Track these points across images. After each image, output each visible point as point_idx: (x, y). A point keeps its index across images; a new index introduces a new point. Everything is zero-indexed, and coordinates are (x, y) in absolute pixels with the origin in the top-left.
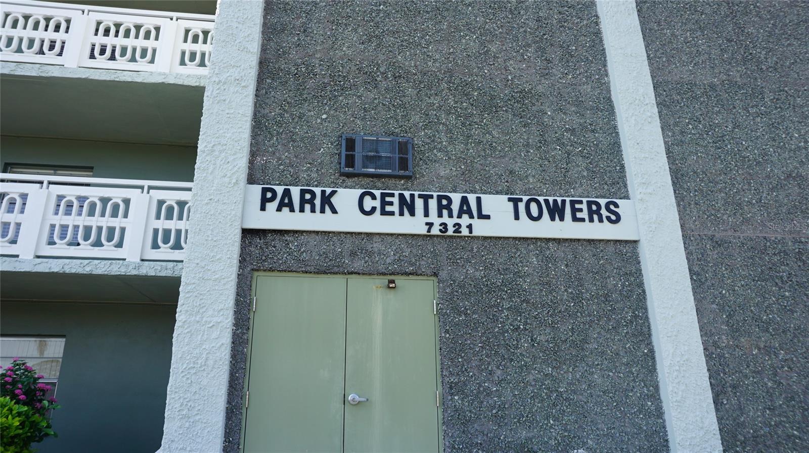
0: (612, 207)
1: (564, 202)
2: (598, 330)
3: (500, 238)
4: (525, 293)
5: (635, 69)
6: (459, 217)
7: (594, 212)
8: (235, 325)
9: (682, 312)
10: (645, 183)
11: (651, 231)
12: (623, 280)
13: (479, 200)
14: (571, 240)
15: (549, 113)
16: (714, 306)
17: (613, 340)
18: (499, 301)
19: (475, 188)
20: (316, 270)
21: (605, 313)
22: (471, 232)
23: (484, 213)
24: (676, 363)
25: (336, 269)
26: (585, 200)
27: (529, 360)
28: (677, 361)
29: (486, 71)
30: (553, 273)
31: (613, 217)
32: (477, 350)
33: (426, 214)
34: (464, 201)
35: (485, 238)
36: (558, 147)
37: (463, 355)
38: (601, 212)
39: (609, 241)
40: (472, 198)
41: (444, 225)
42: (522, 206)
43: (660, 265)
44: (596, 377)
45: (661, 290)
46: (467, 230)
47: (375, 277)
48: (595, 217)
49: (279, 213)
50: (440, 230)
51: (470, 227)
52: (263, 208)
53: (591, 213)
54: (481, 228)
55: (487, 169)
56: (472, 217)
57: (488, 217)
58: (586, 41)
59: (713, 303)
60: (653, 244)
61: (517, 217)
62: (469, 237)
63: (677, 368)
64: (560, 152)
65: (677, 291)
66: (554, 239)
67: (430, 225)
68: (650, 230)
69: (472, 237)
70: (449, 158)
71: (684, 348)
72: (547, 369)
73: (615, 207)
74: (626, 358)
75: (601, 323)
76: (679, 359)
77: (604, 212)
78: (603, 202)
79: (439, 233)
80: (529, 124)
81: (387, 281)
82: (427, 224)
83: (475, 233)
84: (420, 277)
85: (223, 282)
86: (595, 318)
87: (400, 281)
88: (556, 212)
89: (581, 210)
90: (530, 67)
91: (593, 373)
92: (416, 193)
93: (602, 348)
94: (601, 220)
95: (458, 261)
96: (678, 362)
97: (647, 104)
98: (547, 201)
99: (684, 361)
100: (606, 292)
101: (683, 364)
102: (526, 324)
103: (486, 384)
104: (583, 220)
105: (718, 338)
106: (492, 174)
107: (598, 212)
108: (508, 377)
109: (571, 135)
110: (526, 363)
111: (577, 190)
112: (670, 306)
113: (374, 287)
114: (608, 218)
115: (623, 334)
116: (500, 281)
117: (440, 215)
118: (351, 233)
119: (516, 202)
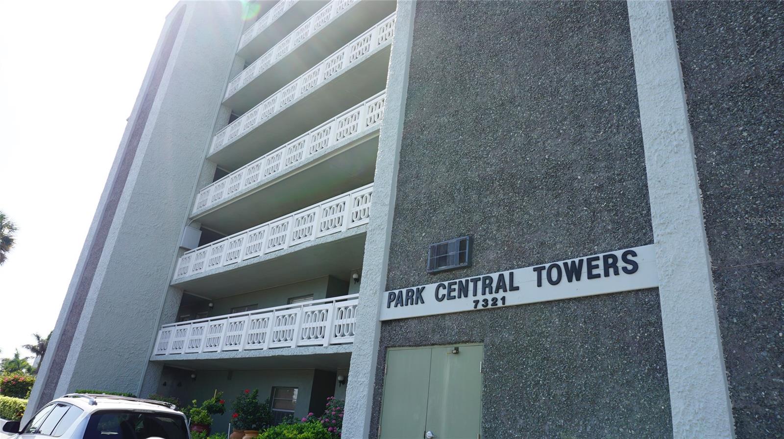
0: (630, 257)
1: (581, 262)
2: (612, 384)
3: (529, 305)
4: (546, 352)
5: (662, 99)
6: (497, 292)
7: (611, 266)
8: (375, 383)
9: (700, 363)
10: (665, 223)
11: (668, 275)
12: (642, 332)
13: (511, 274)
14: (591, 297)
15: (579, 177)
16: (764, 354)
17: (626, 395)
18: (524, 360)
19: (514, 264)
20: (414, 344)
21: (620, 367)
22: (504, 303)
23: (515, 285)
24: (687, 422)
25: (424, 343)
26: (601, 256)
27: (546, 412)
28: (687, 420)
29: (528, 159)
30: (572, 330)
31: (630, 267)
32: (506, 401)
33: (475, 294)
34: (501, 277)
35: (518, 306)
36: (585, 208)
37: (495, 406)
38: (617, 265)
39: (629, 292)
40: (506, 274)
41: (486, 301)
42: (544, 273)
43: (676, 312)
44: (606, 431)
45: (674, 340)
46: (501, 301)
47: (447, 346)
48: (611, 271)
49: (396, 308)
50: (483, 305)
51: (503, 299)
52: (389, 307)
53: (607, 267)
54: (513, 298)
55: (523, 246)
56: (505, 291)
57: (517, 288)
58: (619, 89)
59: (763, 349)
60: (669, 289)
61: (539, 284)
62: (504, 307)
63: (688, 428)
64: (586, 213)
65: (695, 340)
66: (575, 299)
67: (477, 302)
68: (667, 273)
69: (506, 307)
70: (497, 244)
71: (699, 406)
72: (560, 421)
73: (633, 256)
74: (640, 414)
75: (615, 377)
76: (691, 418)
77: (621, 264)
78: (619, 254)
79: (482, 308)
80: (559, 194)
81: (454, 348)
82: (474, 302)
83: (508, 304)
84: (473, 344)
85: (367, 356)
86: (609, 373)
87: (462, 348)
88: (574, 273)
89: (597, 267)
90: (565, 139)
91: (603, 428)
92: (469, 278)
93: (614, 403)
94: (616, 273)
95: (497, 328)
96: (689, 421)
97: (674, 133)
98: (566, 264)
99: (698, 420)
100: (621, 345)
101: (696, 424)
102: (545, 380)
103: (510, 431)
104: (598, 276)
105: (766, 394)
106: (527, 249)
107: (614, 265)
108: (528, 426)
109: (598, 192)
110: (543, 414)
111: (601, 246)
112: (684, 357)
113: (446, 354)
114: (625, 269)
115: (638, 389)
116: (527, 342)
117: (484, 293)
118: (432, 316)
119: (539, 271)
